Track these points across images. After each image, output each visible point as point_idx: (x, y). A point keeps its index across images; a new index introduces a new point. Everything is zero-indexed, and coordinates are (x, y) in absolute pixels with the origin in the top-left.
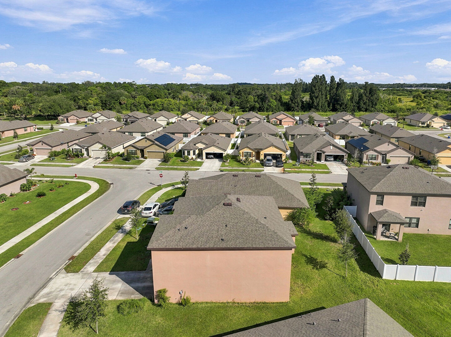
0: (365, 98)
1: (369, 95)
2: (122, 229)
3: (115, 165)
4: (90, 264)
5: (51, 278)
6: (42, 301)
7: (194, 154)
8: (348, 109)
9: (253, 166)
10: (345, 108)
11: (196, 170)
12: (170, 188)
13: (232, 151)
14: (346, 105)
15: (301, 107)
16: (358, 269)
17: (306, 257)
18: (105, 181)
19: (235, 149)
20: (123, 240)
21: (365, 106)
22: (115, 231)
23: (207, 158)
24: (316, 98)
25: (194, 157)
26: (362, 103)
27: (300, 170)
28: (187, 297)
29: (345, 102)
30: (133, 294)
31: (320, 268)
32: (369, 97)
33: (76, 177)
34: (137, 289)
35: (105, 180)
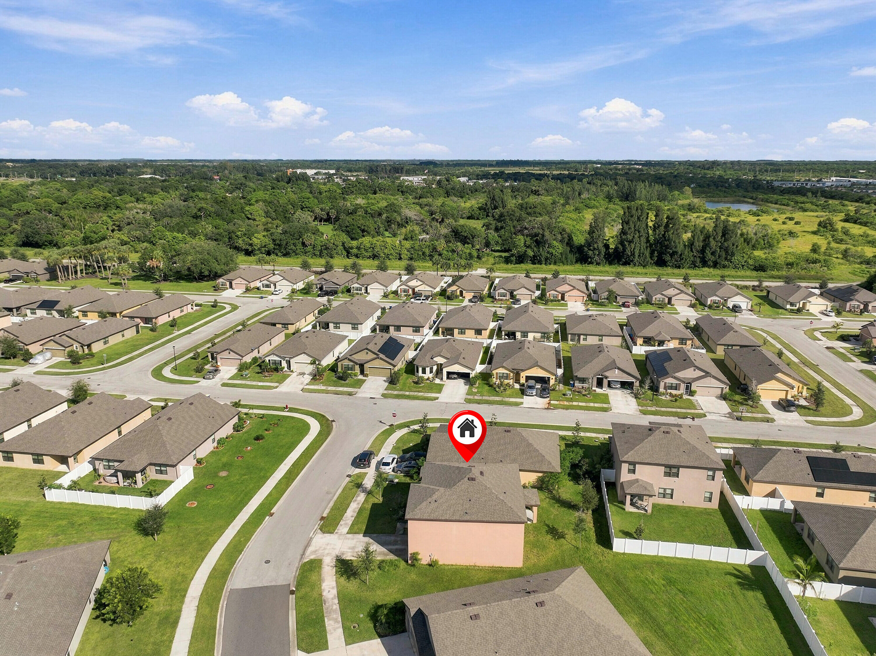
0: (713, 243)
1: (721, 238)
2: (363, 488)
3: (330, 388)
4: (341, 525)
5: (311, 538)
6: (312, 557)
7: (431, 372)
8: (684, 263)
9: (510, 395)
10: (680, 261)
11: (435, 400)
12: (405, 431)
13: (483, 367)
14: (681, 255)
15: (605, 256)
16: (594, 541)
17: (548, 526)
18: (324, 416)
19: (486, 365)
20: (366, 501)
21: (713, 258)
22: (355, 489)
23: (448, 378)
24: (630, 242)
25: (431, 376)
26: (708, 252)
27: (571, 403)
28: (436, 560)
29: (680, 248)
30: (388, 555)
31: (558, 538)
32: (721, 242)
33: (287, 408)
34: (391, 551)
35: (323, 414)
